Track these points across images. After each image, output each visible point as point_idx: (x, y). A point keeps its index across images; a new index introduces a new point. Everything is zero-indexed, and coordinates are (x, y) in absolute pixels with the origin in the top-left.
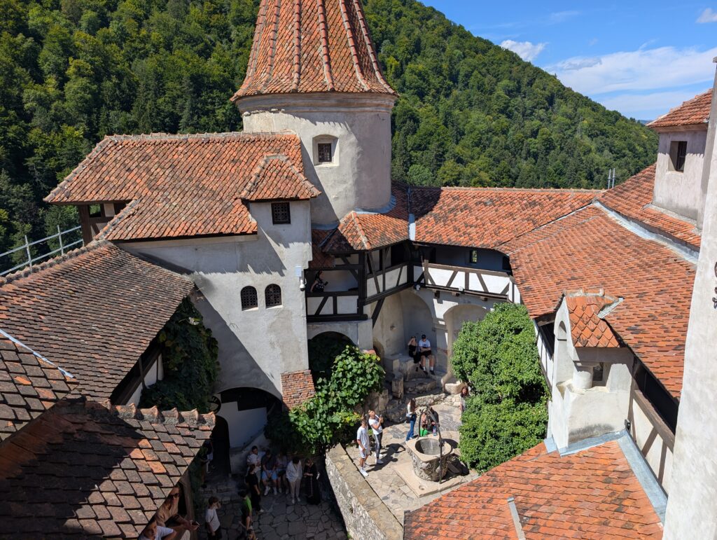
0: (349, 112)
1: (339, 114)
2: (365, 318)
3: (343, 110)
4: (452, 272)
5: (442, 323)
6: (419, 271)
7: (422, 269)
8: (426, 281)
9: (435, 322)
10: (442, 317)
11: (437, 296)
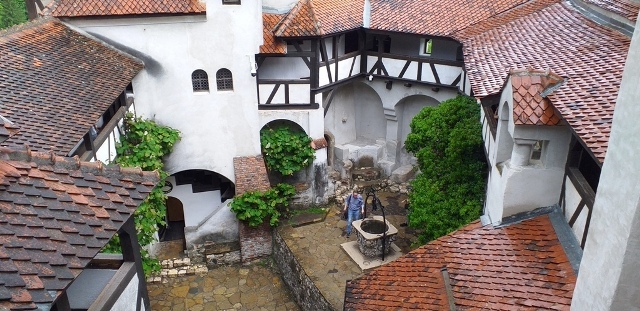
2: (316, 106)
4: (405, 62)
5: (394, 114)
6: (372, 61)
7: (376, 59)
8: (379, 72)
9: (386, 112)
10: (393, 108)
11: (389, 87)
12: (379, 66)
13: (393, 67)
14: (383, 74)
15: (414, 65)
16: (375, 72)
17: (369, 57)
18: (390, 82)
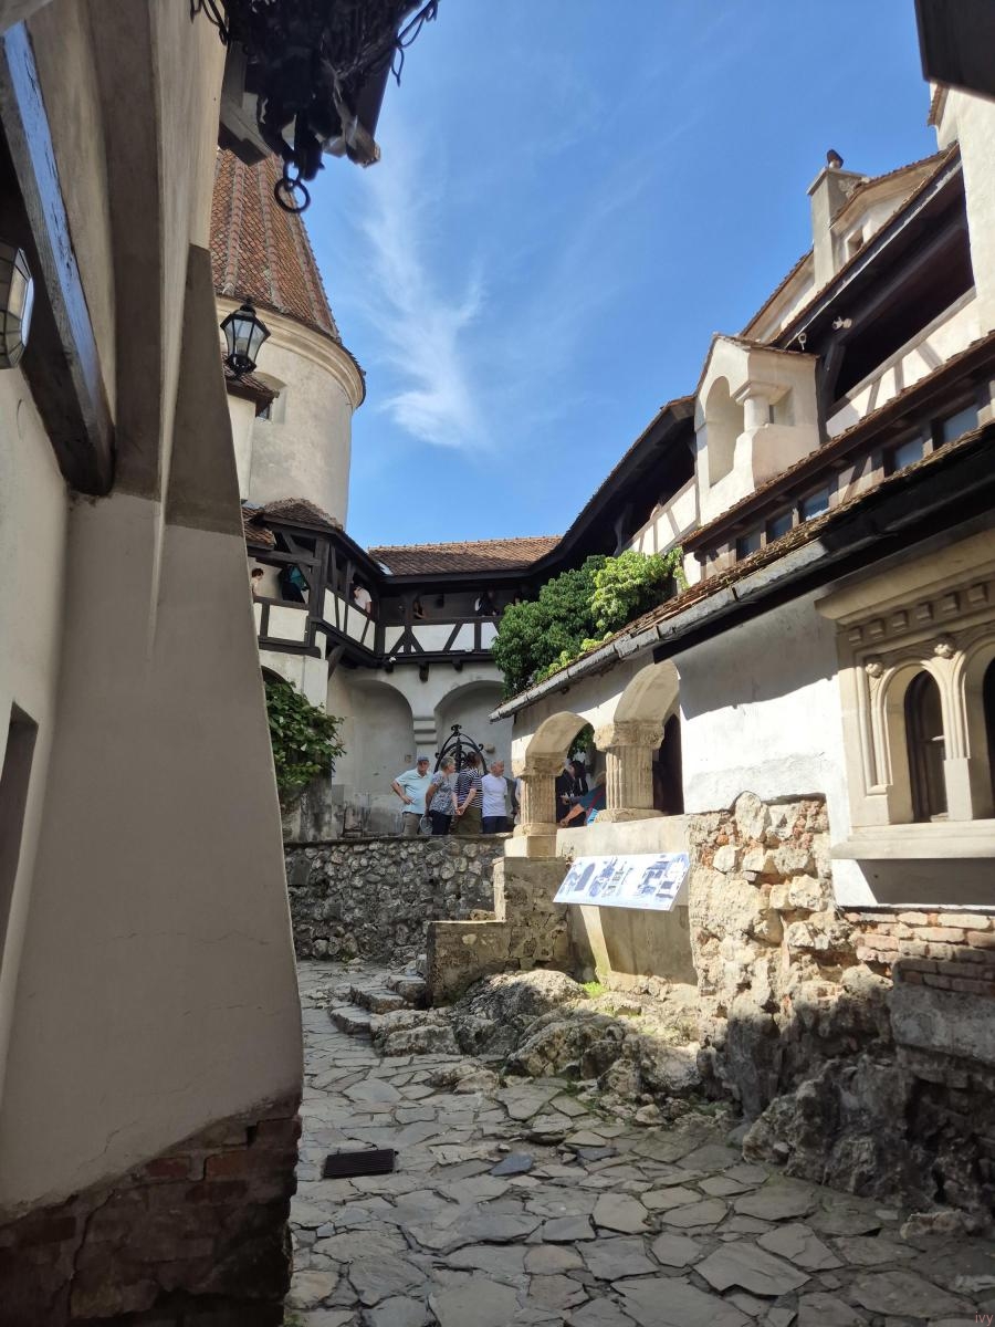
0: (306, 357)
1: (291, 354)
2: (316, 653)
3: (297, 349)
4: (452, 627)
5: (431, 725)
6: (393, 634)
7: (400, 630)
8: (407, 650)
9: (417, 726)
10: (430, 712)
11: (424, 678)
12: (408, 639)
13: (431, 637)
14: (413, 650)
15: (468, 629)
16: (401, 650)
17: (389, 630)
18: (425, 663)
